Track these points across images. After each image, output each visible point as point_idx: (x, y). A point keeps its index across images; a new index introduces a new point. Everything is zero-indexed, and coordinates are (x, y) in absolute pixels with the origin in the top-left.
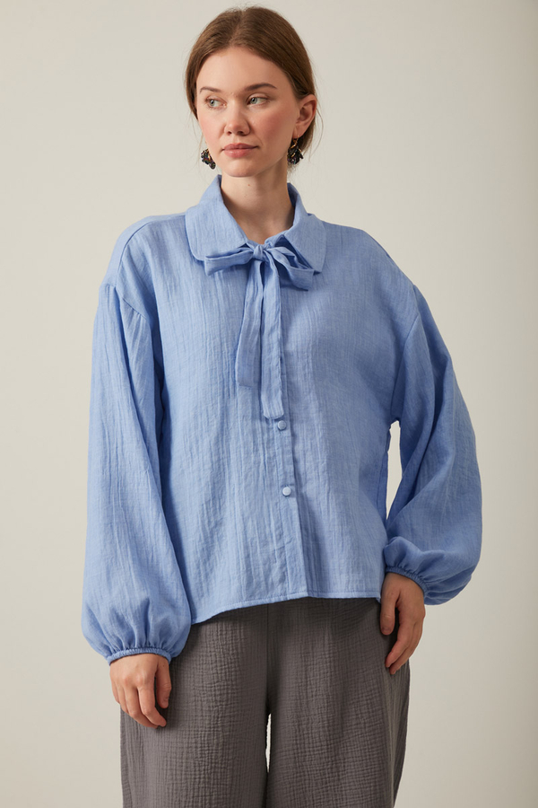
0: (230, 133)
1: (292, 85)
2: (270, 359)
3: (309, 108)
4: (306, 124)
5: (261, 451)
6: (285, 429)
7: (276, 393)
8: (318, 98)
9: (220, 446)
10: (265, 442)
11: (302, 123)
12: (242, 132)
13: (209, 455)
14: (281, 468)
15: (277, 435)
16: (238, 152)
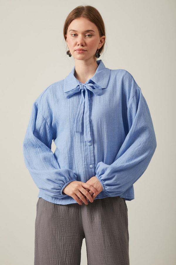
0: (79, 45)
1: (99, 32)
2: (86, 122)
3: (103, 40)
4: (101, 45)
5: (83, 153)
6: (91, 145)
7: (89, 133)
8: (106, 37)
9: (71, 151)
10: (85, 150)
11: (100, 45)
12: (83, 45)
13: (67, 154)
14: (90, 158)
15: (89, 147)
16: (81, 51)
